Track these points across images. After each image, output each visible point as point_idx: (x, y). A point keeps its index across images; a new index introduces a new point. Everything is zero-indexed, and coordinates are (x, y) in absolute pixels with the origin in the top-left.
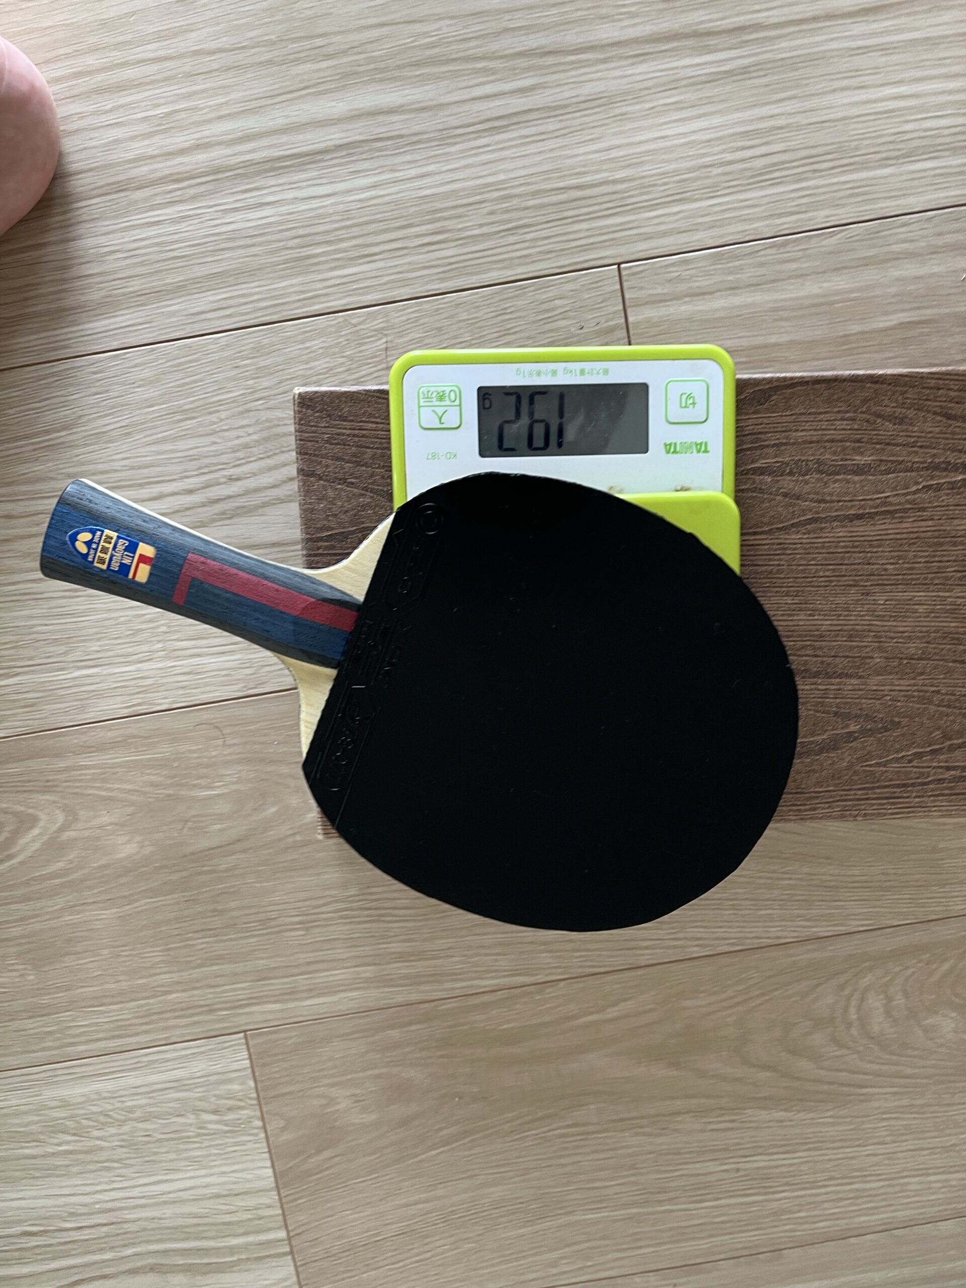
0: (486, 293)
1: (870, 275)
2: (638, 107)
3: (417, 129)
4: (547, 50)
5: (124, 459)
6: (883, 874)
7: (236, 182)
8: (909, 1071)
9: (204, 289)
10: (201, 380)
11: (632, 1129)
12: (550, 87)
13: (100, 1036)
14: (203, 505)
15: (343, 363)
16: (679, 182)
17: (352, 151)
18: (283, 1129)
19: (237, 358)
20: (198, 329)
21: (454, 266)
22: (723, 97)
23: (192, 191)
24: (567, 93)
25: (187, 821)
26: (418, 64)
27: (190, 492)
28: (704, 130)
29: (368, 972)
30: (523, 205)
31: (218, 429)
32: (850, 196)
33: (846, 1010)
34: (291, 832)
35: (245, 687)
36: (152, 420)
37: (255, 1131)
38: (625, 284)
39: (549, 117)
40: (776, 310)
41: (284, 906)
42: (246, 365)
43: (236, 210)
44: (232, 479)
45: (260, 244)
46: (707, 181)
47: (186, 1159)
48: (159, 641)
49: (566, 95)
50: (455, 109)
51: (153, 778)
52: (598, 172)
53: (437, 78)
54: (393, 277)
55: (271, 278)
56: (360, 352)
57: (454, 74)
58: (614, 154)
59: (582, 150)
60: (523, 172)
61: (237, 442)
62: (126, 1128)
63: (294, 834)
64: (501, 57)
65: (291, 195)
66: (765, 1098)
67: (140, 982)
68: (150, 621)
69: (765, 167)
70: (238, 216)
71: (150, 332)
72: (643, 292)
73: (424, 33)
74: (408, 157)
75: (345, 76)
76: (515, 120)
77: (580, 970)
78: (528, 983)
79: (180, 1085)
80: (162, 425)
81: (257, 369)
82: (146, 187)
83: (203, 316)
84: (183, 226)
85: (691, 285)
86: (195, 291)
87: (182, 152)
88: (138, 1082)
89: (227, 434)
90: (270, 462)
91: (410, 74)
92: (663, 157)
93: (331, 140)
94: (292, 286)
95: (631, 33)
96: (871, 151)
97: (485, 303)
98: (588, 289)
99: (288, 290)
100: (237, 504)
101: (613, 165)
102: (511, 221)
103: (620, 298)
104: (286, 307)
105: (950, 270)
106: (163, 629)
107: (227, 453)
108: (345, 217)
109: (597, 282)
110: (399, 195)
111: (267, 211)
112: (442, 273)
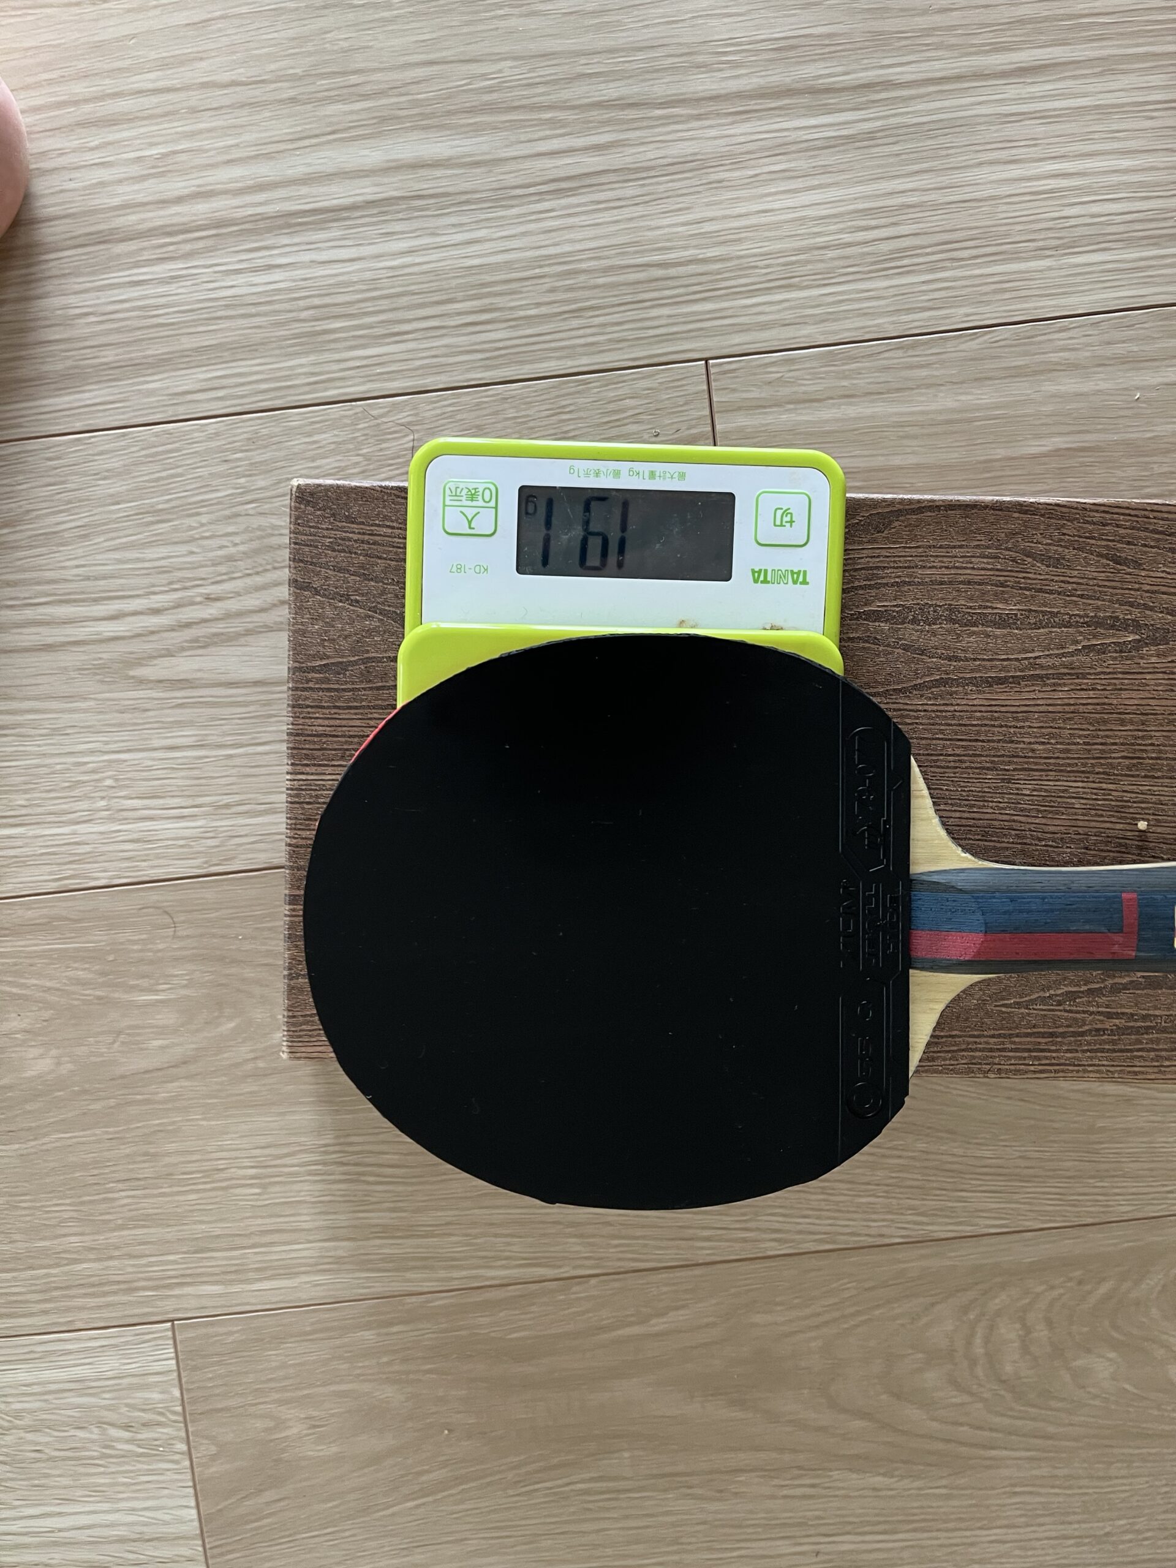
0: (540, 387)
1: (1021, 389)
2: (736, 174)
3: (467, 186)
4: (630, 101)
5: (77, 567)
6: (1020, 1157)
7: (241, 237)
8: (1051, 1429)
9: (193, 364)
10: (181, 475)
11: (677, 1488)
12: (632, 145)
14: (170, 629)
15: (357, 463)
16: (785, 265)
17: (386, 209)
18: (213, 1458)
19: (227, 450)
20: (182, 412)
21: (503, 352)
22: (842, 167)
23: (188, 247)
24: (650, 154)
25: (119, 1033)
26: (472, 111)
27: (156, 612)
28: (817, 204)
30: (592, 282)
31: (197, 536)
32: (995, 292)
33: (969, 1343)
34: (252, 1055)
35: (206, 862)
36: (115, 521)
37: (177, 1458)
38: (713, 384)
39: (626, 181)
40: (901, 425)
41: (234, 1154)
42: (236, 460)
43: (238, 272)
44: (209, 599)
45: (265, 314)
46: (819, 266)
48: (103, 798)
49: (650, 155)
50: (515, 165)
51: (81, 974)
52: (685, 248)
53: (494, 128)
54: (426, 361)
55: (276, 356)
56: (381, 450)
57: (515, 125)
58: (707, 227)
59: (666, 222)
60: (595, 244)
61: (220, 553)
63: (256, 1058)
64: (574, 107)
65: (307, 257)
66: (858, 1457)
67: (40, 1244)
68: (94, 771)
69: (892, 252)
70: (240, 279)
71: (123, 413)
72: (737, 395)
73: (483, 75)
74: (453, 220)
75: (383, 120)
76: (588, 181)
77: (618, 1264)
78: (549, 1277)
79: (82, 1386)
80: (129, 527)
81: (251, 464)
82: (131, 239)
83: (189, 397)
84: (172, 288)
85: (796, 389)
86: (182, 366)
87: (179, 200)
88: (30, 1378)
89: (206, 542)
90: (259, 580)
91: (464, 122)
92: (767, 234)
93: (360, 194)
94: (302, 366)
95: (733, 86)
96: (1023, 238)
97: (538, 398)
98: (667, 388)
99: (296, 371)
100: (214, 630)
101: (704, 241)
102: (575, 301)
103: (707, 401)
104: (292, 391)
105: (1121, 387)
106: (109, 782)
107: (206, 566)
108: (372, 287)
109: (678, 380)
110: (440, 264)
111: (277, 275)
112: (487, 359)
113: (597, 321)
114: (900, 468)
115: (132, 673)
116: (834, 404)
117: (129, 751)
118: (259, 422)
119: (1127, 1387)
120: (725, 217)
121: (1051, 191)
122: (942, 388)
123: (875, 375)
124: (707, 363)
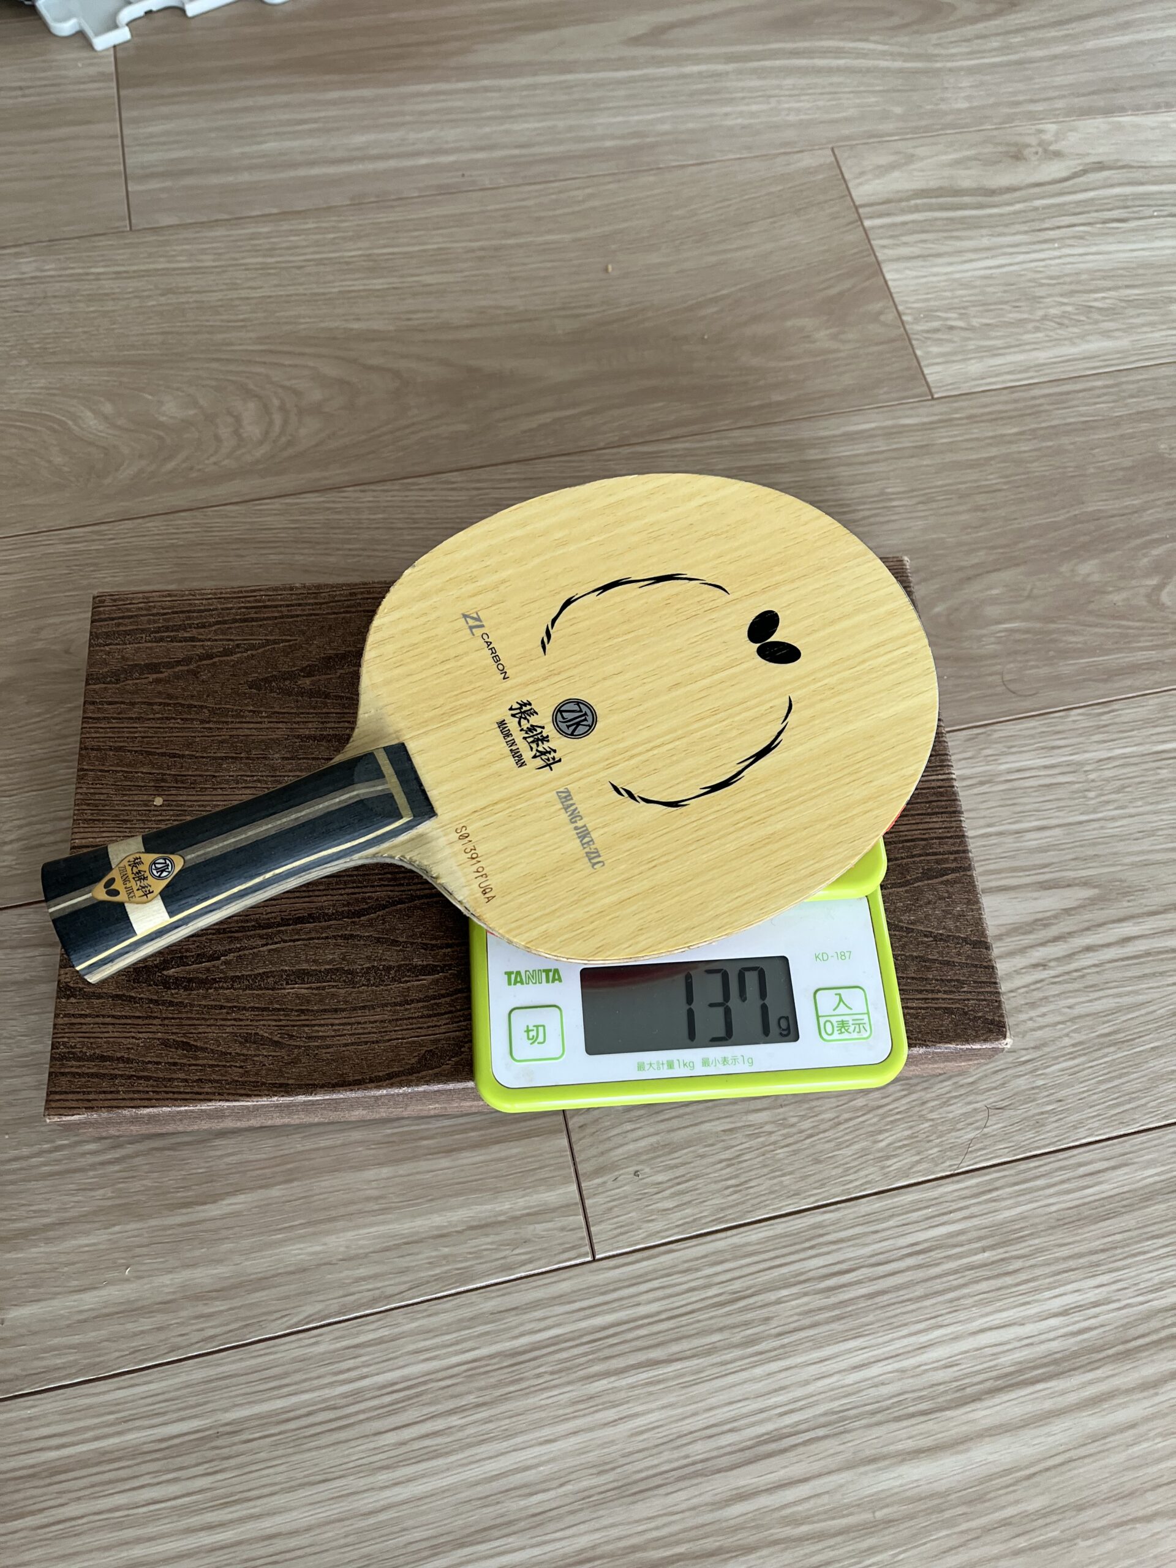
1: (257, 1265)
2: (585, 1484)
3: (877, 1432)
4: (716, 1558)
7: (1101, 1341)
9: (1117, 1198)
10: (1099, 1083)
11: (516, 313)
12: (706, 1504)
13: (1081, 395)
14: (1071, 934)
15: (931, 1111)
16: (521, 1379)
17: (958, 1395)
18: (880, 313)
19: (1061, 1112)
20: (1117, 1147)
21: (807, 1245)
22: (468, 1507)
23: (1153, 1325)
25: (1029, 597)
26: (889, 1522)
27: (1089, 949)
28: (490, 1458)
29: (813, 454)
30: (725, 1335)
31: (1069, 1024)
32: (286, 1374)
37: (908, 311)
38: (585, 1234)
39: (702, 1461)
40: (383, 1211)
41: (912, 515)
42: (1049, 1103)
43: (1096, 1304)
44: (1043, 965)
46: (482, 1383)
47: (975, 287)
48: (1093, 781)
49: (682, 1495)
50: (831, 1463)
51: (1073, 639)
52: (633, 1387)
53: (859, 1506)
54: (884, 1225)
55: (1035, 1217)
56: (911, 1128)
57: (835, 1513)
58: (611, 1414)
60: (730, 1379)
61: (1044, 1010)
62: (1040, 313)
64: (775, 1543)
65: (1030, 1329)
67: (1050, 444)
68: (1108, 802)
69: (403, 1409)
70: (1092, 1296)
72: (559, 1225)
75: (981, 1498)
76: (748, 1454)
77: (582, 458)
81: (1034, 1100)
83: (1112, 1163)
85: (497, 1238)
86: (1127, 1195)
88: (1035, 354)
89: (1059, 1018)
91: (895, 1508)
92: (543, 1414)
93: (990, 1407)
94: (1009, 1208)
96: (255, 1444)
97: (761, 1199)
98: (632, 1224)
99: (1012, 1201)
100: (1032, 936)
101: (612, 1397)
102: (741, 1310)
103: (589, 1215)
104: (1012, 1180)
105: (146, 1280)
106: (1091, 794)
107: (1054, 996)
108: (955, 1303)
109: (622, 1234)
110: (890, 1337)
111: (1056, 1304)
112: (823, 1235)
113: (715, 1291)
114: (381, 1164)
115: (1096, 891)
116: (456, 1226)
117: (1080, 823)
118: (1036, 1145)
119: (150, 397)
120: (590, 1429)
121: (226, 1505)
122: (341, 1257)
123: (414, 1264)
124: (594, 1256)
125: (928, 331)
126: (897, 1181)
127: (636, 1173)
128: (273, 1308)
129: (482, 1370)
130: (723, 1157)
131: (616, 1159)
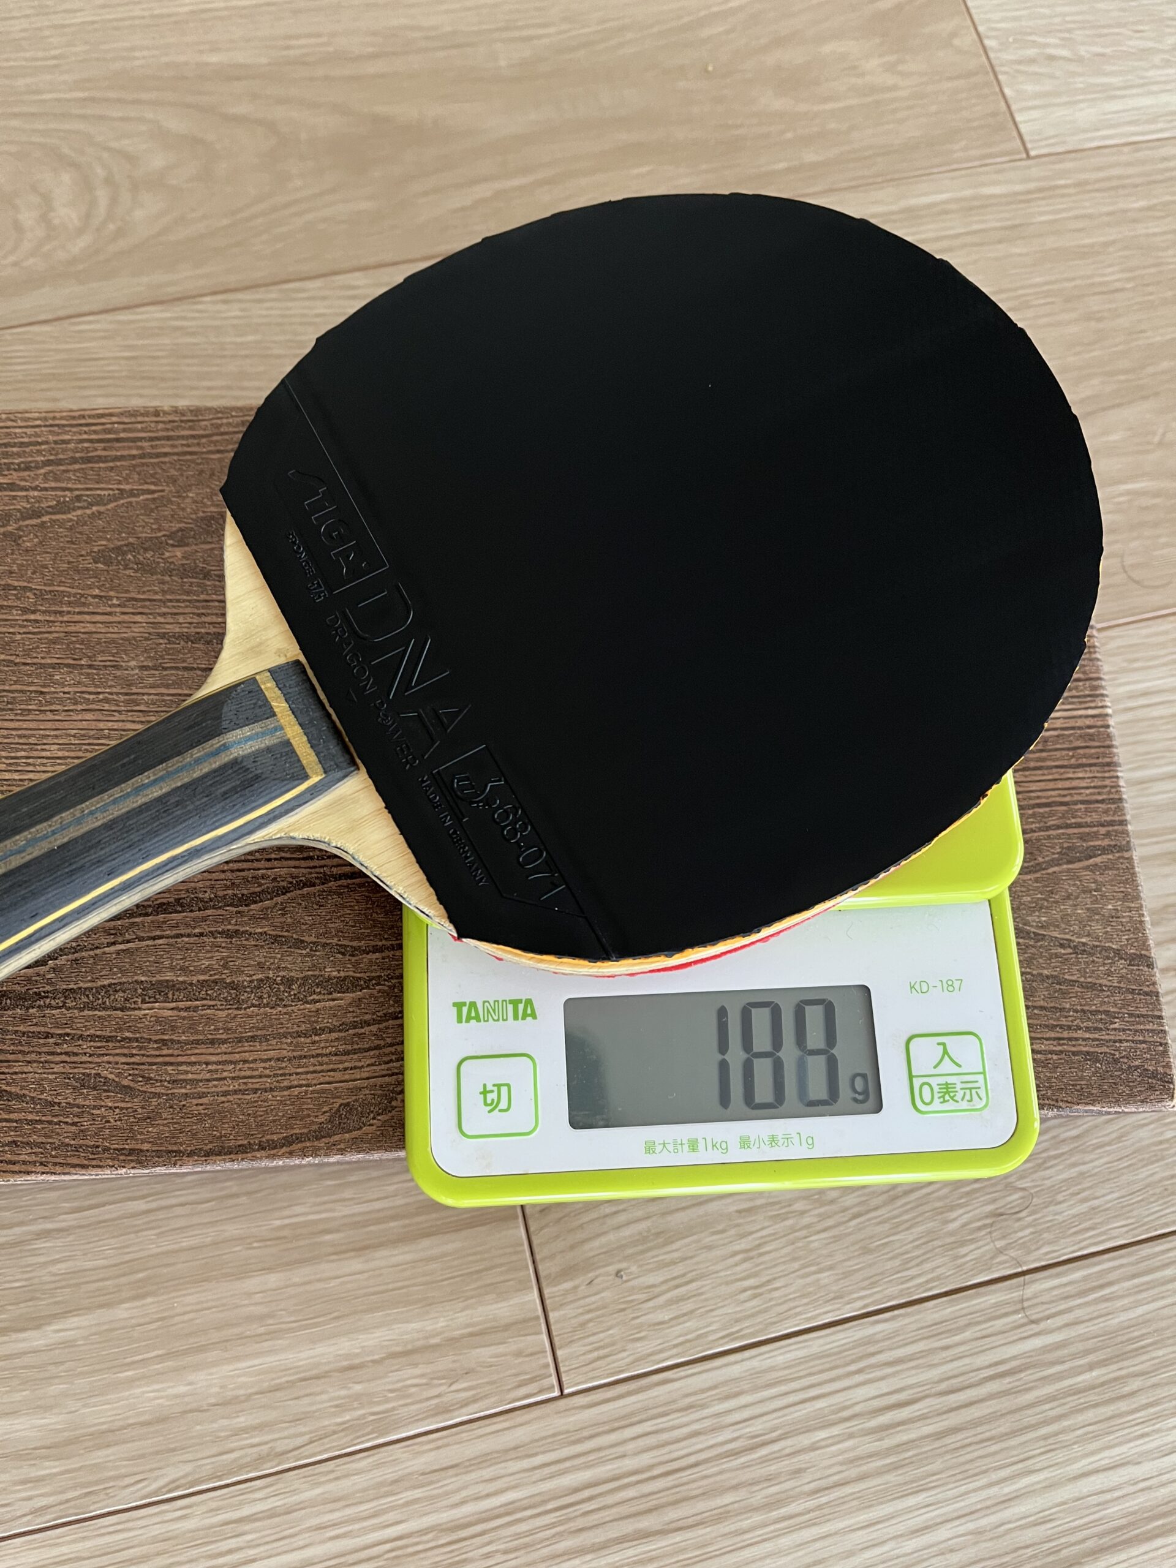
0: (794, 1321)
1: (97, 1414)
8: (14, 123)
11: (442, 36)
18: (954, 34)
33: (114, 200)
37: (994, 33)
38: (549, 1359)
66: (239, 78)
72: (514, 1347)
79: (1109, 93)
85: (430, 1368)
94: (1126, 1309)
97: (792, 1304)
98: (613, 1344)
99: (1131, 1299)
102: (764, 1461)
103: (554, 1333)
104: (1132, 1270)
108: (1050, 1441)
109: (599, 1358)
110: (963, 1489)
112: (873, 1354)
113: (727, 1435)
114: (270, 1270)
116: (372, 1352)
118: (1163, 1220)
122: (213, 1400)
123: (314, 1408)
124: (562, 1390)
125: (1020, 62)
126: (973, 1276)
127: (618, 1274)
128: (123, 1471)
129: (410, 1550)
130: (737, 1248)
131: (591, 1254)
